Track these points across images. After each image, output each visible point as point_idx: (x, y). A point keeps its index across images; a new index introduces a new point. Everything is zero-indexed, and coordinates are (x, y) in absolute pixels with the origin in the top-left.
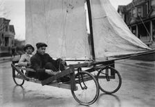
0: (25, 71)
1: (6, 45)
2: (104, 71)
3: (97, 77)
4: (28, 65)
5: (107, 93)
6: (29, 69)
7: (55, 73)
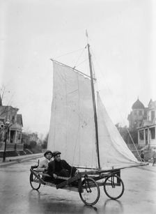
0: (41, 176)
1: (11, 142)
2: (110, 179)
3: (104, 184)
4: (45, 170)
5: (113, 199)
6: (46, 175)
7: (67, 179)
